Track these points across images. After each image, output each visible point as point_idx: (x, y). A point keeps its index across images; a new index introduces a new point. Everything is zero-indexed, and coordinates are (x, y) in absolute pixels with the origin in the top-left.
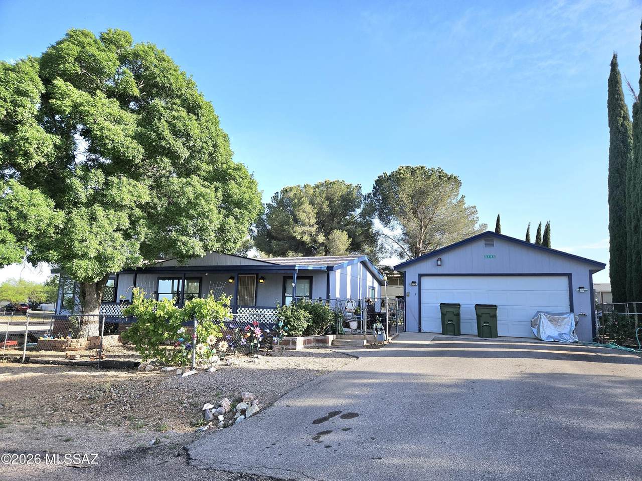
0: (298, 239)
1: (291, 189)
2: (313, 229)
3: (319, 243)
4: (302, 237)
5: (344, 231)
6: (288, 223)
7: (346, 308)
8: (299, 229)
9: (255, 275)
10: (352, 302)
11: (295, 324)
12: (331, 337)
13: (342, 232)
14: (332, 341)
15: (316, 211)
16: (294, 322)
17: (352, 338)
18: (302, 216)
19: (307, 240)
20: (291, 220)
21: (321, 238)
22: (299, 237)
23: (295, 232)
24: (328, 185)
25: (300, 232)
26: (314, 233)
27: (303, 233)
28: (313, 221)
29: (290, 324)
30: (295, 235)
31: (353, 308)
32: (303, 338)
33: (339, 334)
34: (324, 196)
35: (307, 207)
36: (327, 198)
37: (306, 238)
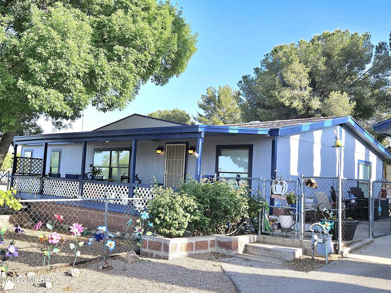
0: (287, 105)
1: (281, 48)
2: (306, 93)
3: (314, 110)
4: (292, 103)
5: (345, 93)
6: (274, 88)
7: (272, 193)
8: (287, 93)
9: (185, 145)
10: (281, 183)
11: (166, 218)
12: (243, 240)
13: (342, 93)
14: (246, 246)
15: (308, 70)
16: (166, 215)
17: (281, 242)
18: (290, 77)
19: (299, 107)
20: (277, 83)
21: (316, 103)
22: (287, 104)
23: (282, 97)
24: (326, 37)
25: (290, 97)
26: (307, 98)
27: (293, 98)
28: (306, 82)
29: (159, 218)
30: (282, 100)
31: (283, 194)
32: (185, 241)
33: (262, 233)
34: (320, 50)
35: (297, 66)
36: (325, 54)
37: (297, 104)
